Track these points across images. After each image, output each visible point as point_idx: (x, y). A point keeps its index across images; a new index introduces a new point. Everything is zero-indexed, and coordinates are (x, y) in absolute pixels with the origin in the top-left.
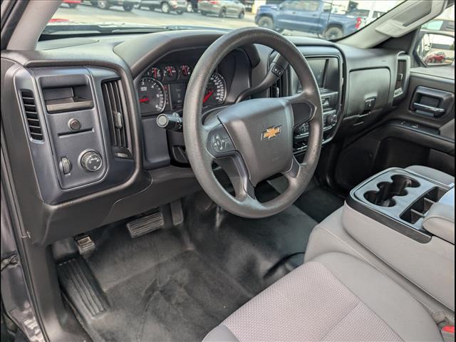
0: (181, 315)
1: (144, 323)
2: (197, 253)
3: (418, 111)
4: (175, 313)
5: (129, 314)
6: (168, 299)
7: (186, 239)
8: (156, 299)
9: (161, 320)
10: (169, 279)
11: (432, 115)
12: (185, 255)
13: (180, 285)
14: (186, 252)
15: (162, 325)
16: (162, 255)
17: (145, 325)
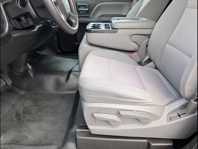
0: (42, 114)
1: (27, 126)
2: (28, 93)
3: (80, 12)
4: (38, 115)
5: (15, 129)
6: (30, 113)
7: (17, 90)
8: (24, 117)
9: (34, 121)
10: (22, 108)
11: (85, 12)
12: (22, 97)
13: (31, 106)
14: (22, 95)
15: (37, 122)
16: (11, 101)
17: (28, 127)
